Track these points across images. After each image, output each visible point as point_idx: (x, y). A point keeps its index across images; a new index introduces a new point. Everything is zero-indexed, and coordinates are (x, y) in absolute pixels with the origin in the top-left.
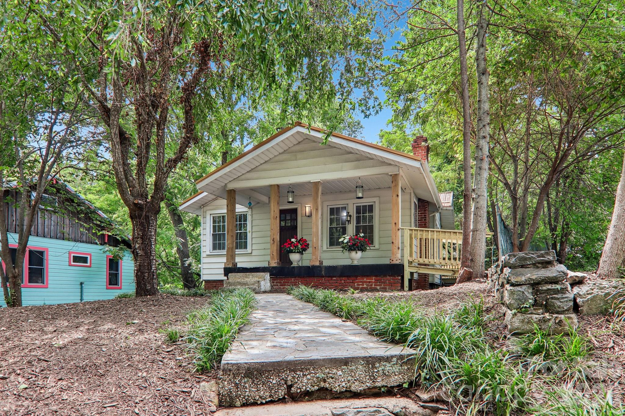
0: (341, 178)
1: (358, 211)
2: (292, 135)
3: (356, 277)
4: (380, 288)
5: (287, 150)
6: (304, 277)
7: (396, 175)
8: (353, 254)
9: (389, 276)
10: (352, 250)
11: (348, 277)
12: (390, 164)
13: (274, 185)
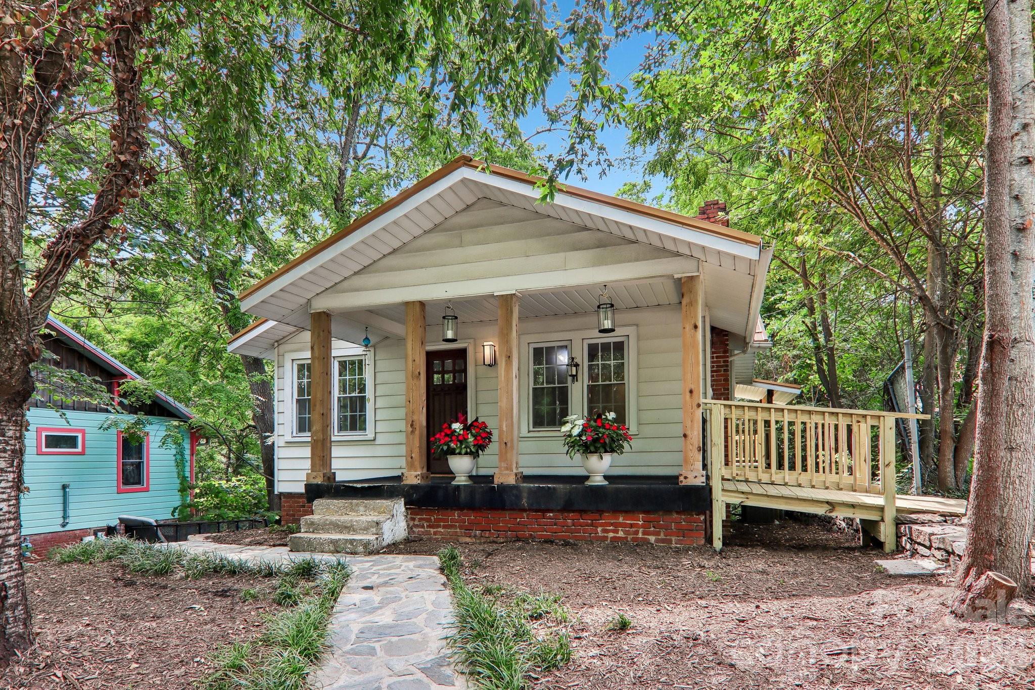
0: (563, 287)
1: (592, 356)
2: (450, 188)
3: (601, 512)
4: (657, 541)
5: (441, 224)
6: (480, 509)
7: (691, 278)
8: (593, 460)
9: (678, 513)
10: (591, 452)
11: (582, 512)
12: (677, 254)
13: (413, 302)
